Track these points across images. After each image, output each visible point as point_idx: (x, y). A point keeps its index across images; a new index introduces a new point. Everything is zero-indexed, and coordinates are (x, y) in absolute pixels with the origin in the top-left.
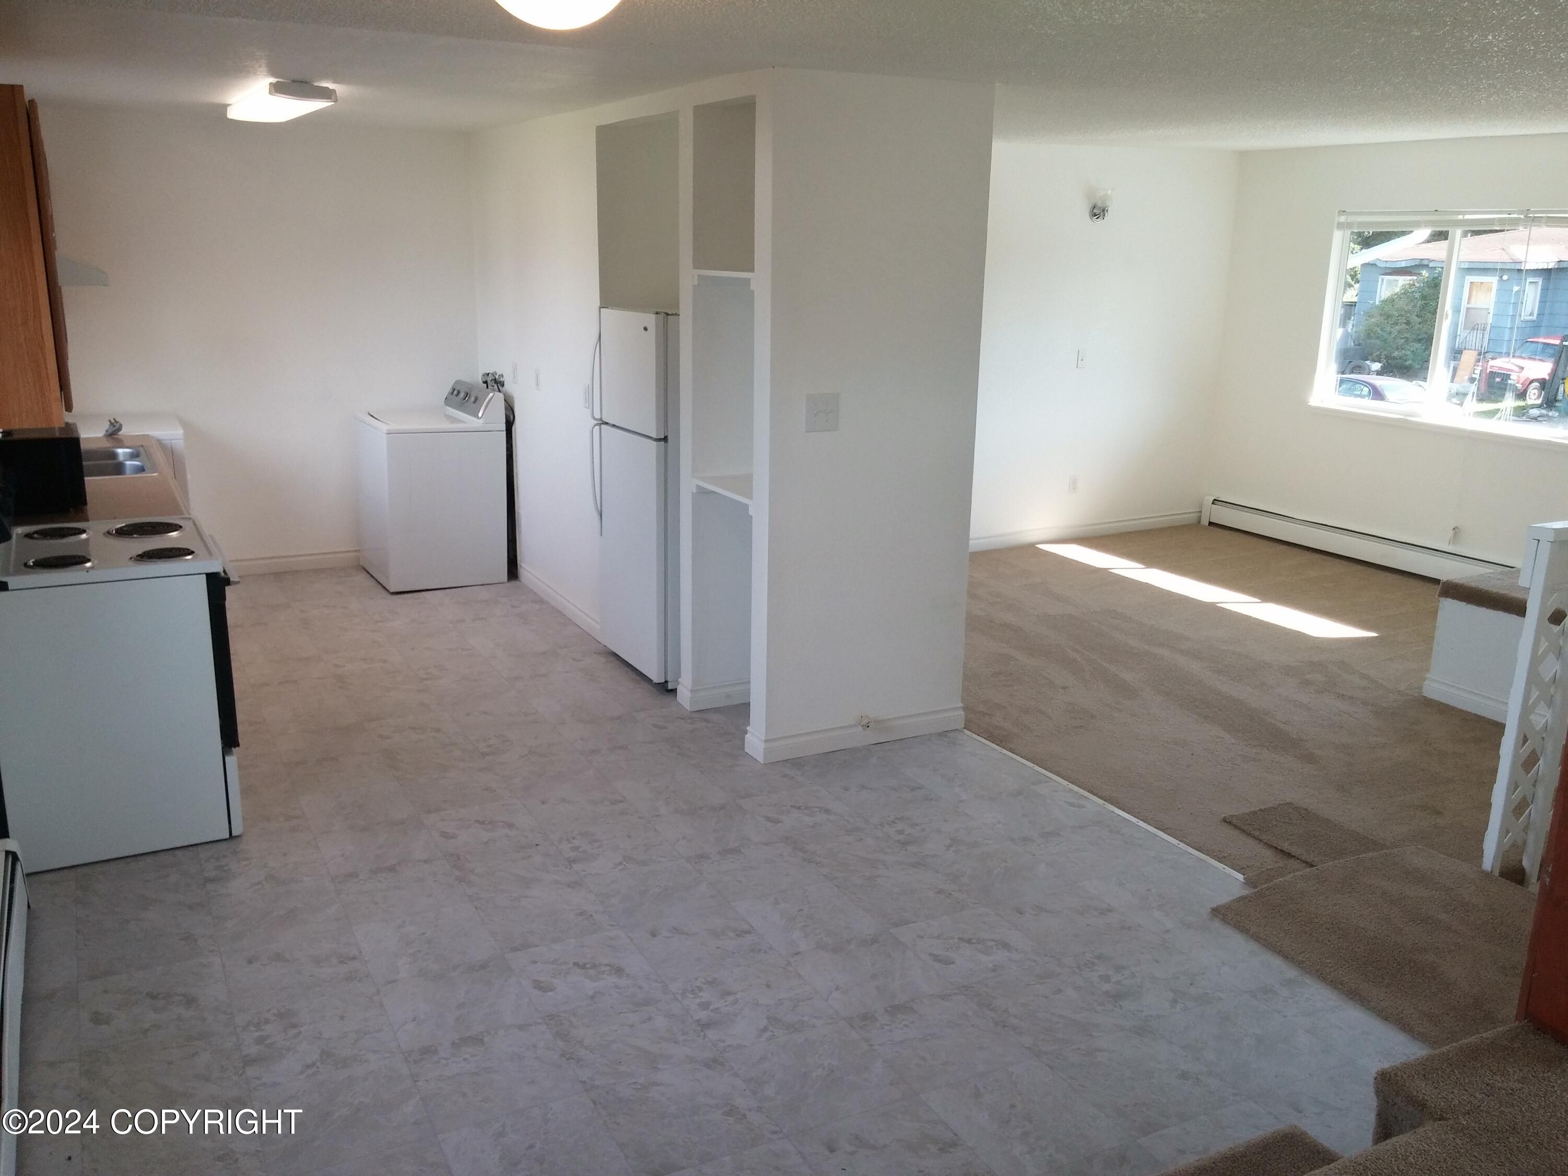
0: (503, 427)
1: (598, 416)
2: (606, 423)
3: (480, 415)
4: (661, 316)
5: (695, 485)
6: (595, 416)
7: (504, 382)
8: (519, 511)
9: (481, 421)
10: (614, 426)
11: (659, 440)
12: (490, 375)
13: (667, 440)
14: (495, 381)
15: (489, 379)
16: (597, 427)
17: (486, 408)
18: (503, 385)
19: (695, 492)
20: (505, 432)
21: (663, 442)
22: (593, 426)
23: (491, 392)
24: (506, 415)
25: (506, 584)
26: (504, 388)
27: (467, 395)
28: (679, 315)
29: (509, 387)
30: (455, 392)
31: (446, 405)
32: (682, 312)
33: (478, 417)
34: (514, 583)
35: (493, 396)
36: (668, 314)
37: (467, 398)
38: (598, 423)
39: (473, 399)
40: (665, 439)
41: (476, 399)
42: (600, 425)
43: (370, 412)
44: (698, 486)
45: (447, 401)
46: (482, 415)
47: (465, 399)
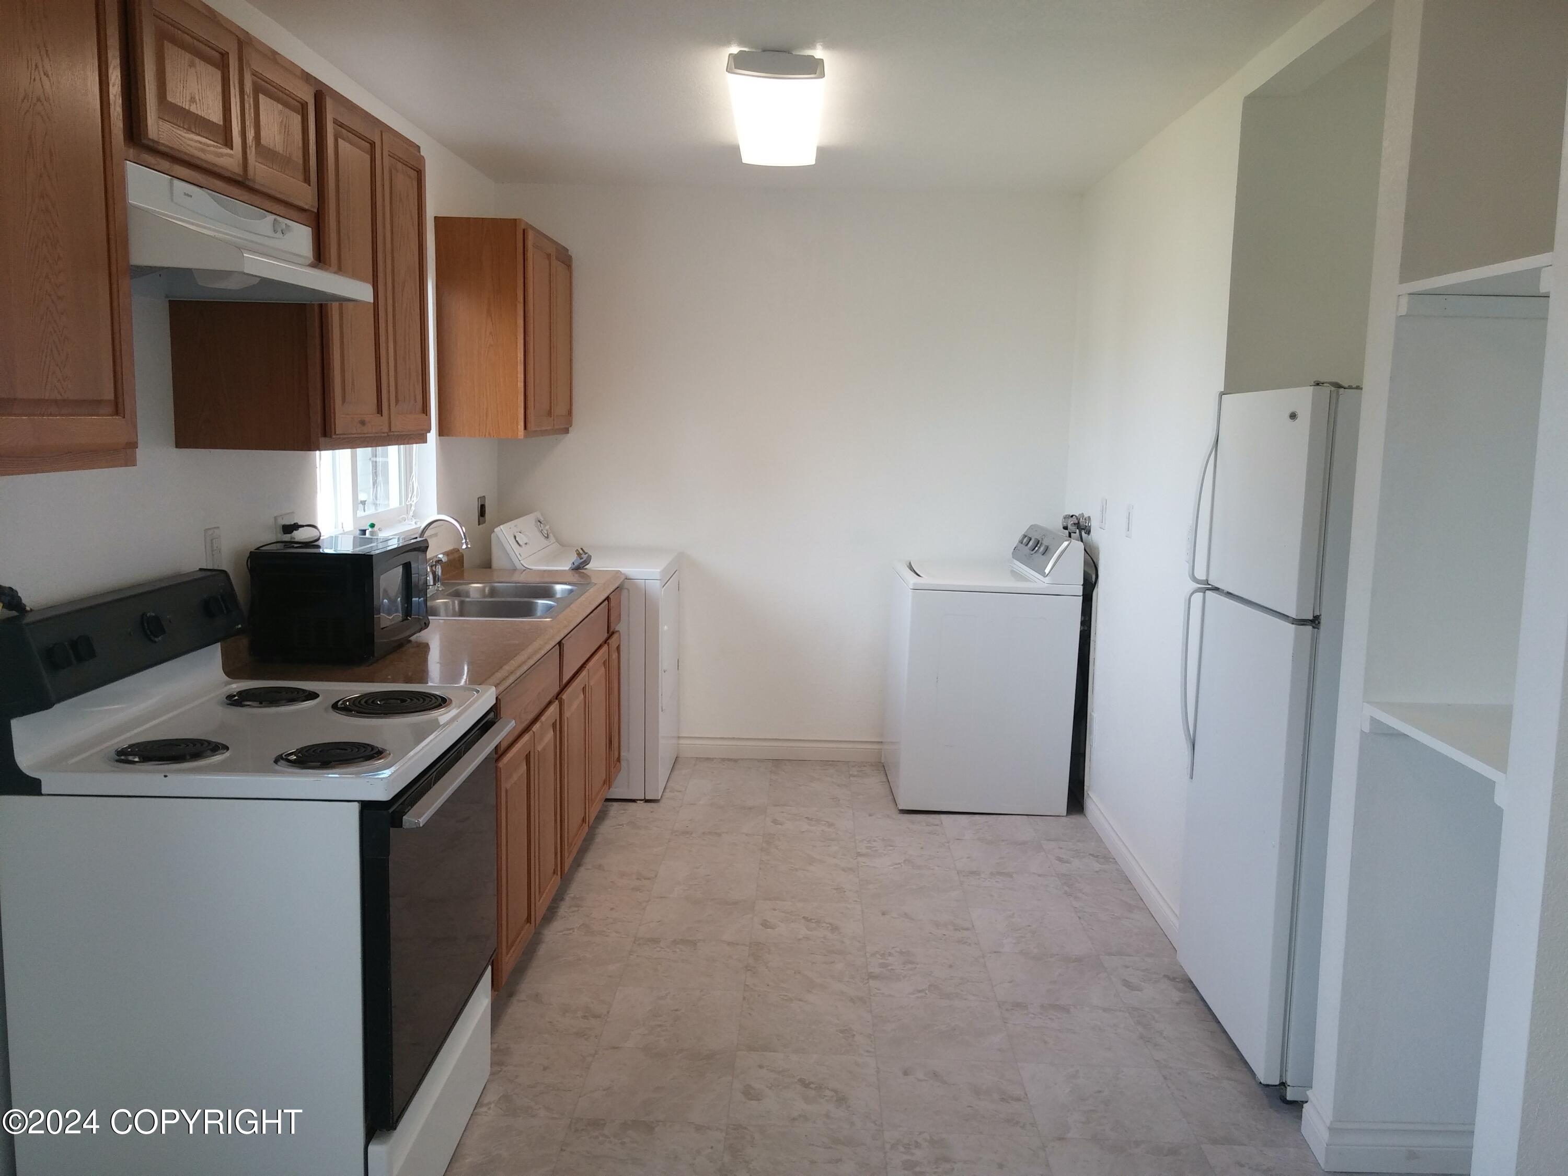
0: (1080, 590)
1: (1201, 574)
2: (1216, 589)
3: (1047, 571)
4: (1327, 390)
5: (1369, 717)
6: (1196, 575)
7: (1090, 527)
8: (1093, 714)
9: (1047, 580)
10: (1229, 595)
11: (1301, 622)
12: (1074, 517)
13: (1319, 623)
14: (1078, 525)
15: (1070, 522)
16: (1199, 595)
17: (1055, 563)
18: (1088, 532)
19: (1367, 730)
20: (1081, 598)
21: (1310, 627)
22: (1192, 591)
23: (1066, 541)
24: (1084, 571)
25: (1064, 819)
26: (1090, 536)
27: (1038, 543)
28: (1362, 389)
29: (1097, 536)
30: (1026, 540)
31: (1013, 557)
32: (1368, 384)
33: (1045, 576)
34: (1076, 819)
35: (1068, 545)
36: (1338, 386)
37: (1037, 548)
38: (1200, 588)
39: (1042, 549)
40: (1315, 622)
41: (1047, 549)
42: (1204, 591)
43: (912, 563)
44: (1373, 720)
45: (1016, 553)
46: (1049, 572)
47: (1035, 548)
